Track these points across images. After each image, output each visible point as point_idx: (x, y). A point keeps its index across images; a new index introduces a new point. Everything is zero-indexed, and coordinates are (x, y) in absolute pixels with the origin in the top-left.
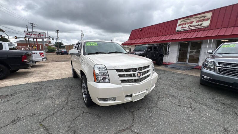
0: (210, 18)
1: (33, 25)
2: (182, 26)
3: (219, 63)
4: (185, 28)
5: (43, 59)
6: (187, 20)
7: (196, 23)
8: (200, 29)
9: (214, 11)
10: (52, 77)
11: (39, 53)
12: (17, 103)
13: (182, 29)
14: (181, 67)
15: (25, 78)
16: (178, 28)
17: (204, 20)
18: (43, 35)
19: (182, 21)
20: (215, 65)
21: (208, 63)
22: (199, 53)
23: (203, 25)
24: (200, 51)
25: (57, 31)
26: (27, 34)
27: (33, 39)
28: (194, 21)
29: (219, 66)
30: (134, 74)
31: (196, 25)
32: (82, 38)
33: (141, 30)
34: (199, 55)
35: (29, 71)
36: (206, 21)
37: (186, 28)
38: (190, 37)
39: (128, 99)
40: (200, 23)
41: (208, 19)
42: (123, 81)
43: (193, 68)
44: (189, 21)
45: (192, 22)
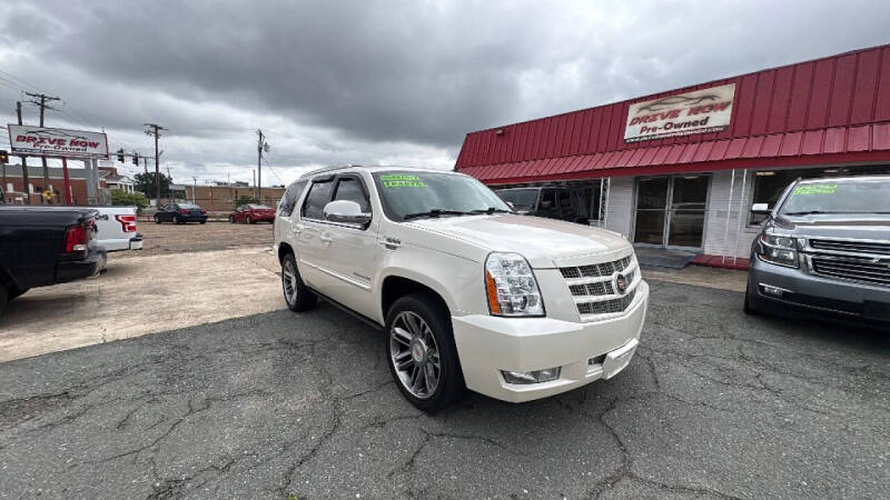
0: (729, 103)
1: (43, 101)
2: (643, 124)
3: (812, 243)
4: (654, 129)
5: (132, 240)
6: (657, 107)
7: (689, 114)
8: (703, 134)
9: (739, 81)
10: (198, 314)
11: (117, 217)
12: (121, 425)
13: (644, 133)
14: (651, 259)
15: (82, 323)
16: (632, 132)
17: (712, 108)
18: (94, 145)
19: (641, 109)
20: (799, 250)
21: (774, 243)
22: (703, 213)
23: (709, 124)
24: (703, 207)
25: (153, 129)
26: (20, 139)
27: (40, 159)
28: (679, 111)
29: (814, 250)
30: (608, 283)
31: (689, 124)
32: (260, 156)
33: (502, 135)
34: (701, 221)
35: (77, 292)
36: (719, 112)
37: (658, 132)
38: (673, 162)
39: (594, 372)
40: (700, 117)
41: (723, 106)
42: (584, 308)
43: (691, 263)
44: (666, 109)
45: (675, 114)
